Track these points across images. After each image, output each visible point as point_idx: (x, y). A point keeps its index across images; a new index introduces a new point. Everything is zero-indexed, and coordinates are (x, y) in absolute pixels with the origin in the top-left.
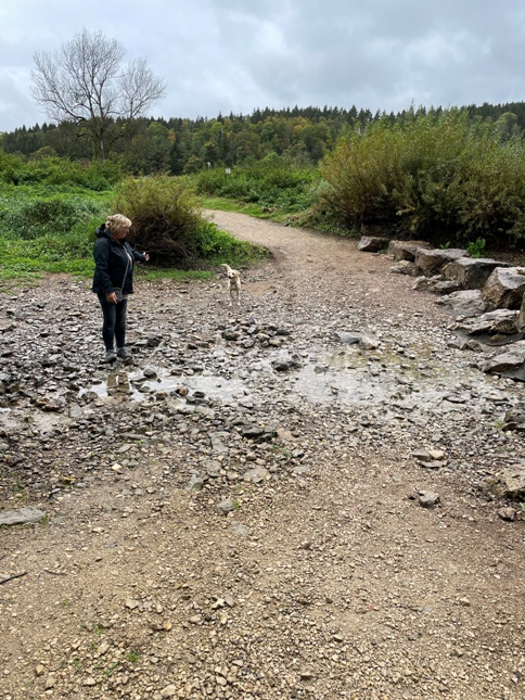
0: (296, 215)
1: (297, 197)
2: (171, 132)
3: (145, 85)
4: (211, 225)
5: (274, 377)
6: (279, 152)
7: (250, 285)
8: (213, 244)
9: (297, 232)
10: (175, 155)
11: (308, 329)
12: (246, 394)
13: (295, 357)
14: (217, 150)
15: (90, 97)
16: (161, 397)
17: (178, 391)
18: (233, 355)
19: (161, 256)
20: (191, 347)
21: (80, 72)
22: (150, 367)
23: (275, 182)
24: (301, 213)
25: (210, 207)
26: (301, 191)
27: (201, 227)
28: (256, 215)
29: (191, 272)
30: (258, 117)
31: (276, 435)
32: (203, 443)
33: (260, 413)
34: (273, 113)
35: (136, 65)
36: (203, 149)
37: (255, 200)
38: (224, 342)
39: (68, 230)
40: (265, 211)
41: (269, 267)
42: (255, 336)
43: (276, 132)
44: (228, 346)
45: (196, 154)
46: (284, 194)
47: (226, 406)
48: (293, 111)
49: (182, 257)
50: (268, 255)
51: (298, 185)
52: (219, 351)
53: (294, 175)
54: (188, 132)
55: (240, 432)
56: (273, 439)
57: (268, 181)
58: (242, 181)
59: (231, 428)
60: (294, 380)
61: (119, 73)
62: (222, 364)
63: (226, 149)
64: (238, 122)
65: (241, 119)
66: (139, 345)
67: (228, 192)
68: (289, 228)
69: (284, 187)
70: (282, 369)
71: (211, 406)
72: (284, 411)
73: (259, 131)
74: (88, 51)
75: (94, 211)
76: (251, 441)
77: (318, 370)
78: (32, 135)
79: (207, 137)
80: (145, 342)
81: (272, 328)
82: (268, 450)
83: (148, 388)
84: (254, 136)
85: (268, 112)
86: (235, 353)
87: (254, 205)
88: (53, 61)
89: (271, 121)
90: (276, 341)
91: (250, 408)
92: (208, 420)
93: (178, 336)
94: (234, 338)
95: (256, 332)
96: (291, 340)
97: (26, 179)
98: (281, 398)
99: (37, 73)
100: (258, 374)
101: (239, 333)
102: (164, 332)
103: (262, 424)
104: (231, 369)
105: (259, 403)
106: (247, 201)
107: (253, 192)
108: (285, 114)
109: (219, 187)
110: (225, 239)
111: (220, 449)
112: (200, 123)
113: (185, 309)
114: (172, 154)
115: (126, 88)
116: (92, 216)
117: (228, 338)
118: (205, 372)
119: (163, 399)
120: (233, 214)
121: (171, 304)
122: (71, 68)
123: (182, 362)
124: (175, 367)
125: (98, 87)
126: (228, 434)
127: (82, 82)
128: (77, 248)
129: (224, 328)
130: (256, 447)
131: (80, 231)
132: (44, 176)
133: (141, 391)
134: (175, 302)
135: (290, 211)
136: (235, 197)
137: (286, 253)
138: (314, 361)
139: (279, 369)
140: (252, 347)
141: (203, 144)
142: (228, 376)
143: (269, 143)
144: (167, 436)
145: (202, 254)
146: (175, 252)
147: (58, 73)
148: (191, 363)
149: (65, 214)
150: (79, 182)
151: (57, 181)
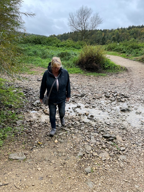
0: (137, 57)
1: (139, 52)
2: (103, 33)
3: (97, 20)
4: (108, 60)
5: (120, 113)
6: (135, 38)
7: (118, 79)
8: (108, 65)
9: (137, 62)
10: (103, 39)
11: (136, 97)
12: (108, 119)
13: (129, 107)
14: (116, 38)
15: (82, 24)
16: (79, 115)
17: (85, 114)
18: (107, 103)
19: (92, 69)
20: (94, 99)
21: (80, 17)
22: (79, 104)
23: (132, 47)
24: (140, 57)
25: (110, 54)
26: (140, 50)
27: (105, 60)
28: (124, 57)
29: (100, 74)
30: (130, 28)
31: (116, 138)
32: (88, 137)
33: (112, 127)
34: (135, 27)
35: (95, 15)
36: (112, 38)
37: (124, 52)
38: (105, 98)
39: (68, 60)
40: (127, 56)
41: (126, 74)
42: (116, 97)
43: (135, 32)
44: (106, 99)
45: (110, 39)
46: (134, 51)
47: (100, 122)
48: (141, 26)
49: (98, 69)
50: (126, 70)
51: (140, 48)
52: (103, 101)
53: (139, 45)
54: (108, 33)
55: (102, 135)
56: (114, 140)
57: (130, 47)
58: (121, 47)
59: (99, 132)
60: (127, 116)
61: (90, 17)
62: (102, 106)
63: (119, 38)
64: (123, 30)
65: (124, 29)
66: (78, 96)
67: (116, 50)
68: (135, 61)
69: (135, 49)
70: (123, 111)
71: (95, 121)
72: (121, 128)
73: (129, 32)
74: (83, 12)
75: (76, 55)
76: (105, 139)
77: (137, 113)
78: (67, 35)
79: (113, 34)
80: (80, 95)
81: (123, 95)
82: (111, 145)
83: (77, 111)
84: (128, 34)
85: (133, 27)
86: (108, 103)
87: (124, 54)
88: (74, 15)
89: (134, 29)
90: (123, 100)
91: (108, 125)
92: (92, 127)
93: (91, 94)
94: (109, 97)
95: (116, 96)
96: (129, 100)
97: (61, 46)
98: (121, 122)
99: (69, 18)
100: (114, 111)
101: (110, 95)
102: (87, 92)
103: (111, 132)
104: (105, 108)
105: (112, 123)
106: (122, 53)
107: (124, 50)
108: (139, 27)
109: (114, 49)
110: (112, 64)
111: (93, 140)
112: (112, 31)
113: (95, 85)
114: (102, 39)
115: (92, 21)
116: (75, 56)
117: (107, 97)
118: (96, 108)
119: (80, 116)
120: (117, 56)
121: (91, 83)
122: (78, 16)
123: (90, 103)
124: (87, 105)
125: (84, 21)
126: (98, 134)
127: (80, 20)
128: (69, 65)
129: (106, 93)
130: (107, 143)
131: (71, 60)
132: (65, 45)
133: (74, 112)
134: (93, 83)
135: (136, 56)
136: (118, 52)
137: (132, 69)
138: (136, 109)
139: (122, 111)
140: (114, 101)
141: (112, 36)
142: (103, 110)
143: (132, 36)
144: (77, 131)
145: (104, 68)
146: (96, 67)
147: (75, 18)
148: (92, 104)
149: (68, 56)
150: (74, 47)
151: (68, 47)
